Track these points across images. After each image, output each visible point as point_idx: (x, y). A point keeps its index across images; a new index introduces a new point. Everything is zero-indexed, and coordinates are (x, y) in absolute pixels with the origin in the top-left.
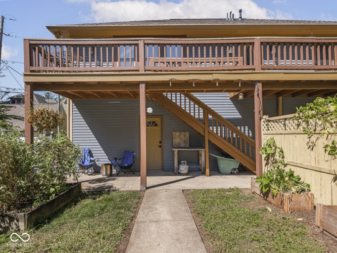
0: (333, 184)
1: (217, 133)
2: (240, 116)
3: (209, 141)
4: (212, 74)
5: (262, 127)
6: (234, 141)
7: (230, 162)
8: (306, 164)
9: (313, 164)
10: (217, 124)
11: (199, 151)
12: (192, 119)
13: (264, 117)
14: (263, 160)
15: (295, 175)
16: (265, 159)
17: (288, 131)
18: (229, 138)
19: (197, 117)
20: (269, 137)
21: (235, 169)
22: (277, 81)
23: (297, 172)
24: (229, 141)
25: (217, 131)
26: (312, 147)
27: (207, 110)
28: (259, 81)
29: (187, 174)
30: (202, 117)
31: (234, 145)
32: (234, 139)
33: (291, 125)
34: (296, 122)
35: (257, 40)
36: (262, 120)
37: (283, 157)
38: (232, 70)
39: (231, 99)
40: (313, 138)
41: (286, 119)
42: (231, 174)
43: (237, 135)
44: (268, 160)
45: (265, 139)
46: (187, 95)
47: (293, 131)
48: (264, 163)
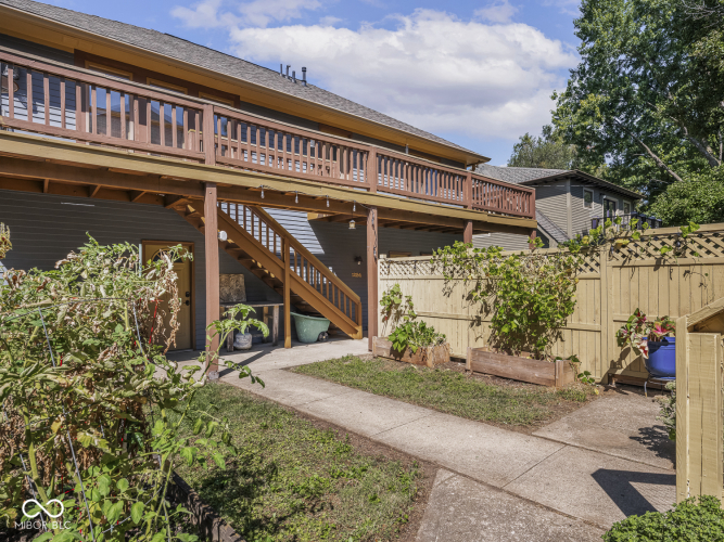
0: (470, 330)
1: (301, 276)
2: (322, 251)
3: (291, 293)
4: (320, 187)
5: (379, 270)
6: (325, 290)
7: (317, 323)
8: (441, 313)
9: (450, 312)
10: (302, 262)
11: (262, 308)
12: (264, 251)
13: (382, 256)
14: (379, 314)
15: (427, 326)
16: (383, 313)
17: (420, 276)
18: (318, 285)
19: (271, 248)
20: (391, 283)
21: (323, 333)
22: (390, 209)
23: (430, 323)
24: (319, 290)
25: (301, 273)
26: (448, 293)
27: (288, 239)
28: (374, 207)
29: (249, 350)
30: (279, 249)
31: (324, 295)
32: (324, 285)
33: (424, 269)
34: (430, 266)
35: (373, 148)
36: (379, 261)
37: (411, 307)
38: (329, 183)
39: (310, 221)
40: (450, 284)
41: (416, 261)
42: (319, 341)
43: (328, 280)
44: (389, 313)
45: (383, 288)
46: (256, 211)
47: (426, 276)
48: (380, 317)
